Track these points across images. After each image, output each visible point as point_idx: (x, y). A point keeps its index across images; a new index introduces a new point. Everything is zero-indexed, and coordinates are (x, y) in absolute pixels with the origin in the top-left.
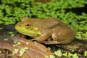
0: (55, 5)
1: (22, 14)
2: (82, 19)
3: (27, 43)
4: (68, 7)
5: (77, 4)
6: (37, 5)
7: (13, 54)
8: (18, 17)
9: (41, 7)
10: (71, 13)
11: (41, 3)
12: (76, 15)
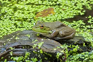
0: (52, 18)
1: (29, 25)
2: (74, 25)
3: (42, 40)
4: (62, 18)
5: (68, 16)
6: (39, 19)
7: (33, 48)
8: (27, 27)
9: (42, 20)
10: (65, 22)
11: (41, 17)
12: (69, 23)
